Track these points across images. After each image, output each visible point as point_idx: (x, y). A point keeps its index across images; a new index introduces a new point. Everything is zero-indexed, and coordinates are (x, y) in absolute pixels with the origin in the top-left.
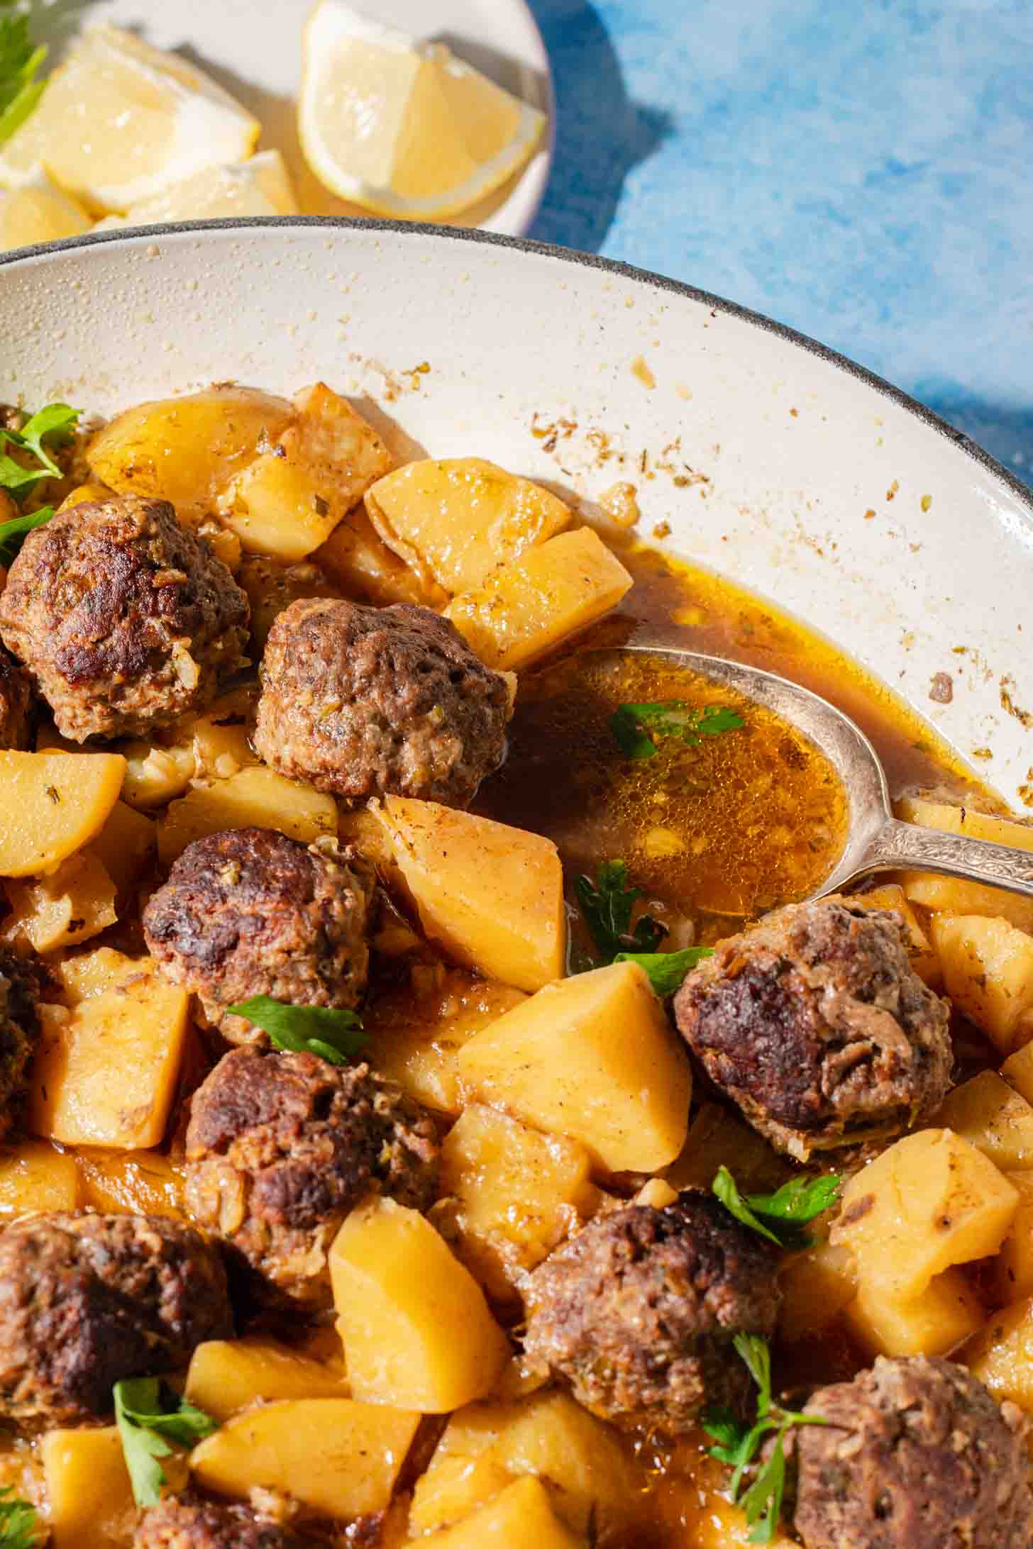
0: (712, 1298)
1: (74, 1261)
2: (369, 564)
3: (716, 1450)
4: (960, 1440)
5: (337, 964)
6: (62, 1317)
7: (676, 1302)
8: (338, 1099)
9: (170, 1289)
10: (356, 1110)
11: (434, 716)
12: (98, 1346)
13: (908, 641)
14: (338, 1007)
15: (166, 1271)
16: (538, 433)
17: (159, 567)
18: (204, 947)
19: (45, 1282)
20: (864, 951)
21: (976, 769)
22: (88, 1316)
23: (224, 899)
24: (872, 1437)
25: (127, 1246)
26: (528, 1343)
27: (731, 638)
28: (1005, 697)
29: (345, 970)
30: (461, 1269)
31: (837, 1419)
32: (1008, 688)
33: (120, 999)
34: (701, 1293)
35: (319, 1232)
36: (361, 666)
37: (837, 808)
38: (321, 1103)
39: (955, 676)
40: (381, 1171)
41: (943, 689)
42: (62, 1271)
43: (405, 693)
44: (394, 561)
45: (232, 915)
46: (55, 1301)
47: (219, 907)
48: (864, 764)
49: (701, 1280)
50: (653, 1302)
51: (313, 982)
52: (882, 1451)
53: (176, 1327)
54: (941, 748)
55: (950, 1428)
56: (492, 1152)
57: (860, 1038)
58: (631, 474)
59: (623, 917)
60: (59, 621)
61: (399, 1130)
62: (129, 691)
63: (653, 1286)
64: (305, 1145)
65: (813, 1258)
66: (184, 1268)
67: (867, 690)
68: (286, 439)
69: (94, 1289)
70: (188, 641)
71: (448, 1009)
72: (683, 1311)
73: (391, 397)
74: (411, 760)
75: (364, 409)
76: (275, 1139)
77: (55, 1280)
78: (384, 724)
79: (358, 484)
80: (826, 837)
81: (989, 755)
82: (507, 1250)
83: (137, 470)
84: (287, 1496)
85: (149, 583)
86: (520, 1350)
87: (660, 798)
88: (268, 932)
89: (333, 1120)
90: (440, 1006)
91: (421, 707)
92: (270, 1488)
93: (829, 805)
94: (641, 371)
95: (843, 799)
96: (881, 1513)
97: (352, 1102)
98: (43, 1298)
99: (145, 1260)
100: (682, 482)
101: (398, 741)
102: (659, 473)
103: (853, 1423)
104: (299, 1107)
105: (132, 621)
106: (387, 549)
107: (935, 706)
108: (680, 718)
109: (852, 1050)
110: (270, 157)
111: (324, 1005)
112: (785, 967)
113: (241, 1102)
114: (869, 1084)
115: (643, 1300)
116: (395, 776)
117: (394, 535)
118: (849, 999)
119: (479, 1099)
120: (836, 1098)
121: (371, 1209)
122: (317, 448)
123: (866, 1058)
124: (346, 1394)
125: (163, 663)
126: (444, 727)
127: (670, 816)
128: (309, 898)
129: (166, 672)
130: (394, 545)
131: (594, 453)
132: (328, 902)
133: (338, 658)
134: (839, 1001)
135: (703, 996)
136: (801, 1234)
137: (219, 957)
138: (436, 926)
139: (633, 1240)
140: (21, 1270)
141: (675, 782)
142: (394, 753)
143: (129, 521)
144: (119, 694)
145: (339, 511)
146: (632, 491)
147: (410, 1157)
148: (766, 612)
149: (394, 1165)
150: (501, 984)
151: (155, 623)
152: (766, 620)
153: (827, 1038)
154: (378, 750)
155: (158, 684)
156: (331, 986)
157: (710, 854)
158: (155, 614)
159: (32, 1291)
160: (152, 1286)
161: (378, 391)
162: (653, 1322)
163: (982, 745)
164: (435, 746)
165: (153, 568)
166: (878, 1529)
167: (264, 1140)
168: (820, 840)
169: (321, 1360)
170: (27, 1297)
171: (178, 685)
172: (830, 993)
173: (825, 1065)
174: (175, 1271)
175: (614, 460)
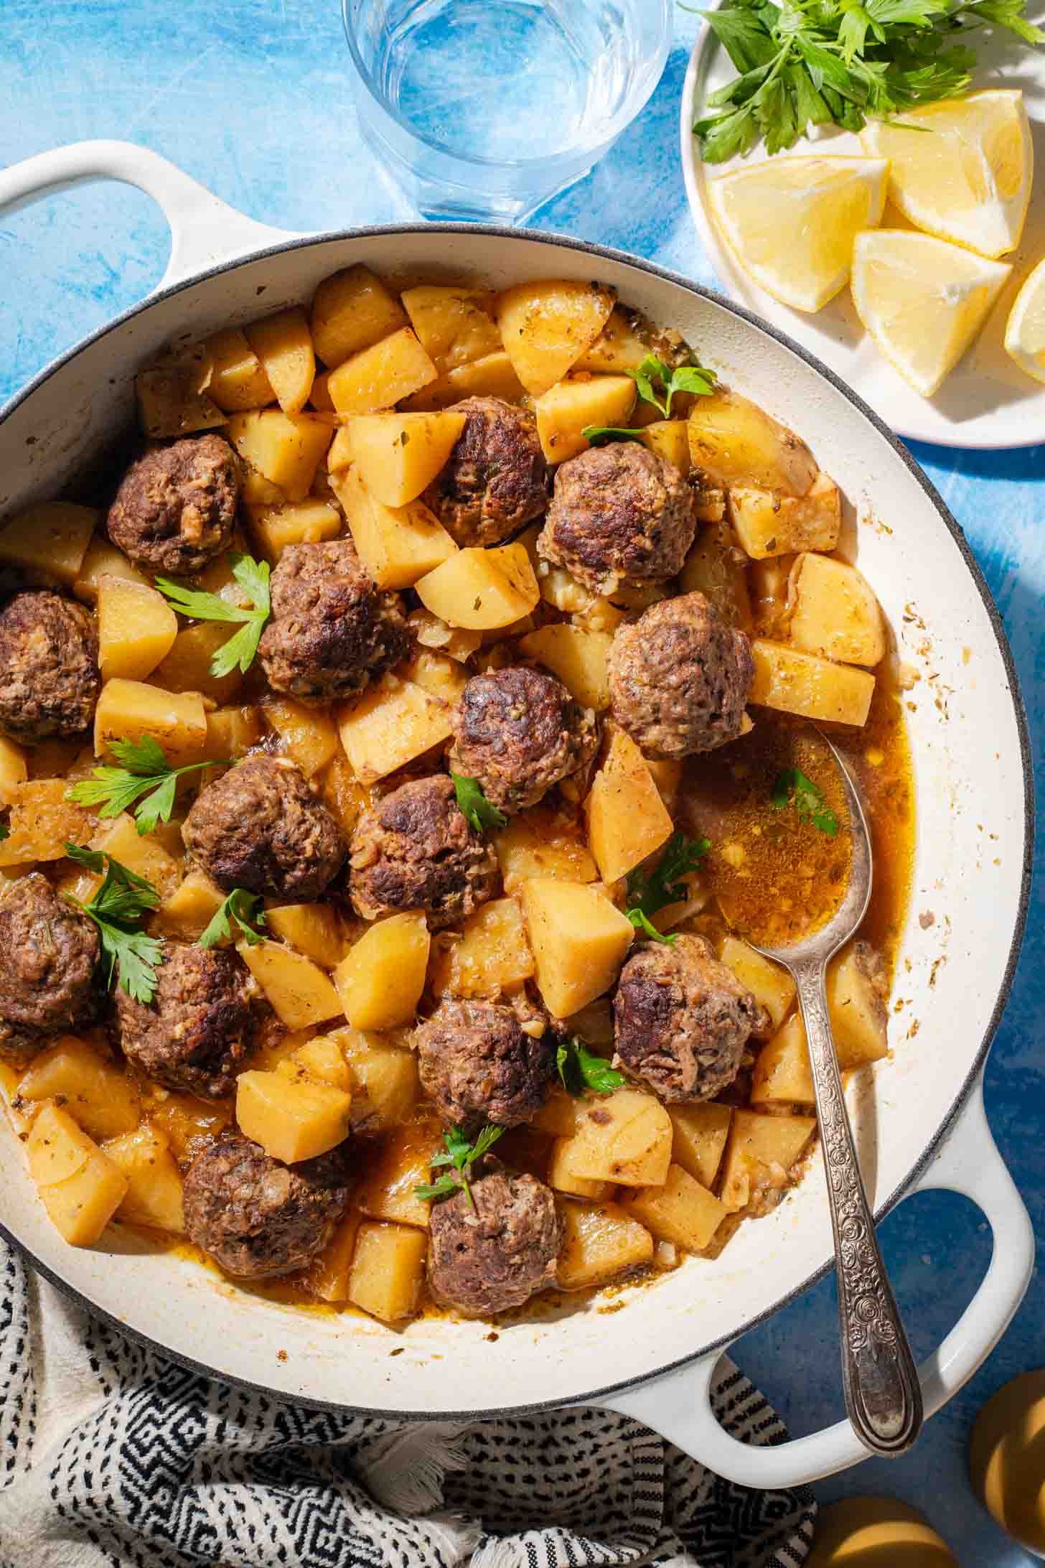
0: (494, 1103)
1: (269, 828)
2: (772, 581)
3: (448, 1137)
4: (516, 1259)
5: (519, 796)
6: (238, 850)
7: (478, 1092)
8: (451, 859)
9: (298, 873)
10: (456, 869)
11: (682, 728)
12: (242, 872)
13: (939, 885)
14: (501, 811)
15: (302, 866)
16: (908, 610)
17: (644, 534)
18: (474, 731)
19: (245, 831)
20: (715, 1037)
21: (899, 966)
22: (249, 860)
23: (503, 720)
24: (482, 1226)
25: (296, 844)
26: (420, 1029)
27: (877, 789)
28: (937, 963)
29: (521, 800)
30: (423, 978)
31: (480, 1205)
32: (942, 962)
33: (424, 705)
34: (491, 1098)
35: (383, 908)
36: (673, 679)
37: (825, 916)
38: (441, 855)
39: (936, 924)
40: (438, 902)
41: (927, 921)
42: (257, 831)
43: (678, 709)
44: (783, 594)
45: (498, 732)
46: (243, 840)
47: (496, 721)
48: (853, 918)
49: (499, 1093)
50: (470, 1082)
51: (500, 795)
52: (479, 1235)
53: (287, 887)
54: (900, 938)
55: (518, 1252)
56: (500, 930)
57: (678, 1061)
58: (925, 673)
59: (679, 873)
60: (577, 507)
61: (468, 889)
62: (578, 565)
63: (478, 1075)
64: (414, 869)
65: (575, 1102)
66: (312, 870)
67: (907, 876)
68: (787, 501)
69: (265, 850)
70: (623, 575)
71: (556, 843)
72: (477, 1098)
73: (865, 520)
74: (653, 734)
75: (845, 514)
76: (407, 852)
77: (250, 832)
78: (656, 709)
79: (803, 546)
80: (803, 925)
81: (910, 968)
82: (455, 982)
83: (707, 447)
84: (262, 990)
85: (630, 538)
86: (414, 1026)
87: (756, 831)
88: (500, 759)
89: (439, 866)
90: (555, 838)
91: (680, 720)
92: (258, 982)
93: (822, 911)
94: (967, 653)
95: (831, 917)
96: (460, 1248)
97: (458, 863)
98: (237, 835)
99: (298, 854)
100: (938, 704)
101: (657, 721)
102: (935, 689)
103: (482, 1214)
104: (430, 848)
105: (607, 543)
106: (786, 583)
107: (917, 920)
108: (812, 801)
109: (669, 1062)
110: (1004, 269)
111: (496, 805)
112: (683, 1004)
113: (412, 819)
114: (661, 1081)
115: (468, 1076)
116: (639, 732)
117: (796, 582)
118: (688, 1047)
119: (520, 901)
120: (643, 1070)
121: (414, 917)
122: (800, 516)
123: (671, 1070)
124: (328, 971)
125: (603, 571)
126: (683, 736)
127: (752, 847)
128: (536, 759)
129: (600, 576)
130: (791, 588)
131: (920, 646)
132: (541, 770)
133: (667, 665)
134: (683, 1044)
135: (640, 975)
136: (581, 1089)
137: (475, 741)
138: (589, 805)
139: (492, 1049)
140: (241, 814)
141: (775, 830)
142: (648, 724)
143: (652, 502)
144: (572, 562)
145: (780, 551)
146: (918, 678)
147: (459, 905)
148: (910, 791)
149: (447, 905)
150: (591, 856)
151: (617, 555)
152: (905, 796)
153: (665, 1049)
154: (642, 718)
155: (591, 577)
156: (507, 800)
157: (742, 883)
158: (621, 551)
159: (236, 828)
160: (292, 866)
161: (862, 512)
162: (461, 1090)
163: (913, 962)
164: (669, 739)
165: (641, 531)
166: (453, 1252)
167: (402, 847)
168: (798, 925)
169: (340, 938)
170: (233, 828)
171: (600, 586)
172: (684, 1036)
173: (651, 1057)
174: (307, 869)
175: (924, 659)
